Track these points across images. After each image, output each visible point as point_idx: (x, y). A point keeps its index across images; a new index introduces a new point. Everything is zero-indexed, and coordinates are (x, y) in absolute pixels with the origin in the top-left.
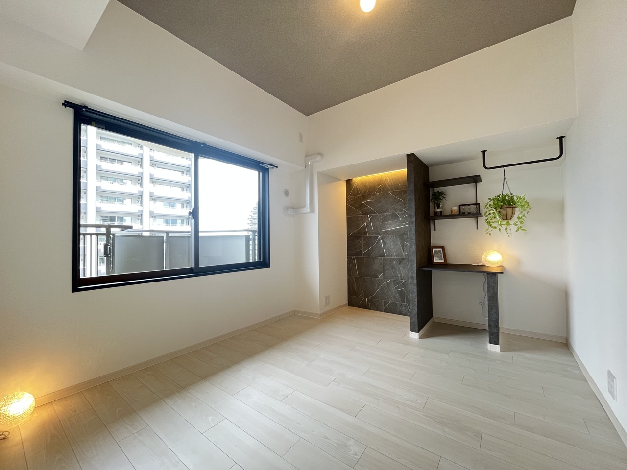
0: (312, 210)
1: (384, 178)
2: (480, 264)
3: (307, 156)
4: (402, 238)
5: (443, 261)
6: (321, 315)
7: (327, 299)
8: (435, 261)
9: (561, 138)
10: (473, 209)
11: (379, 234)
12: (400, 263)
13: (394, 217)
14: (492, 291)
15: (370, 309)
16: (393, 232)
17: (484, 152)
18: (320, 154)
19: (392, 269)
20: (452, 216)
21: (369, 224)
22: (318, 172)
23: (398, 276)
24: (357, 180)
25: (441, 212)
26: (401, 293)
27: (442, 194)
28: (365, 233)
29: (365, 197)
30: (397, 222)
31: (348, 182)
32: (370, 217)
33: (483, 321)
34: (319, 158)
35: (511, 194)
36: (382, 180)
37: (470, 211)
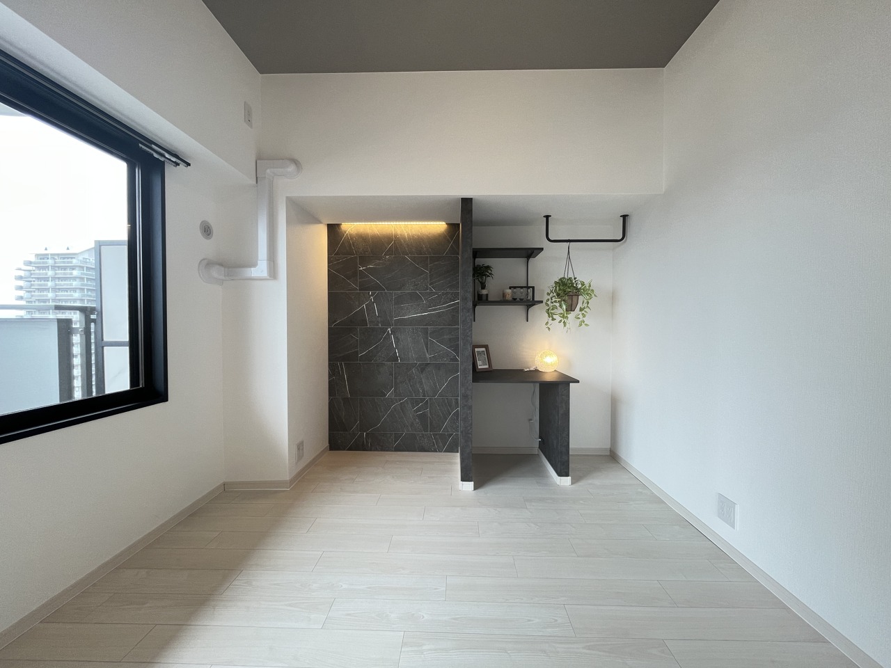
0: (273, 273)
1: (399, 232)
2: (532, 369)
3: (259, 158)
4: (426, 332)
5: (487, 367)
6: (292, 481)
7: (300, 447)
8: (479, 367)
9: (625, 217)
11: (389, 325)
12: (422, 370)
13: (414, 297)
14: (564, 407)
15: (371, 450)
16: (412, 322)
17: (547, 217)
18: (295, 162)
19: (409, 381)
20: (503, 301)
21: (370, 306)
22: (287, 198)
23: (419, 391)
24: (351, 228)
25: (487, 295)
26: (423, 418)
27: (488, 268)
28: (364, 322)
29: (364, 260)
30: (418, 305)
31: (333, 229)
32: (372, 295)
35: (575, 279)
36: (396, 236)
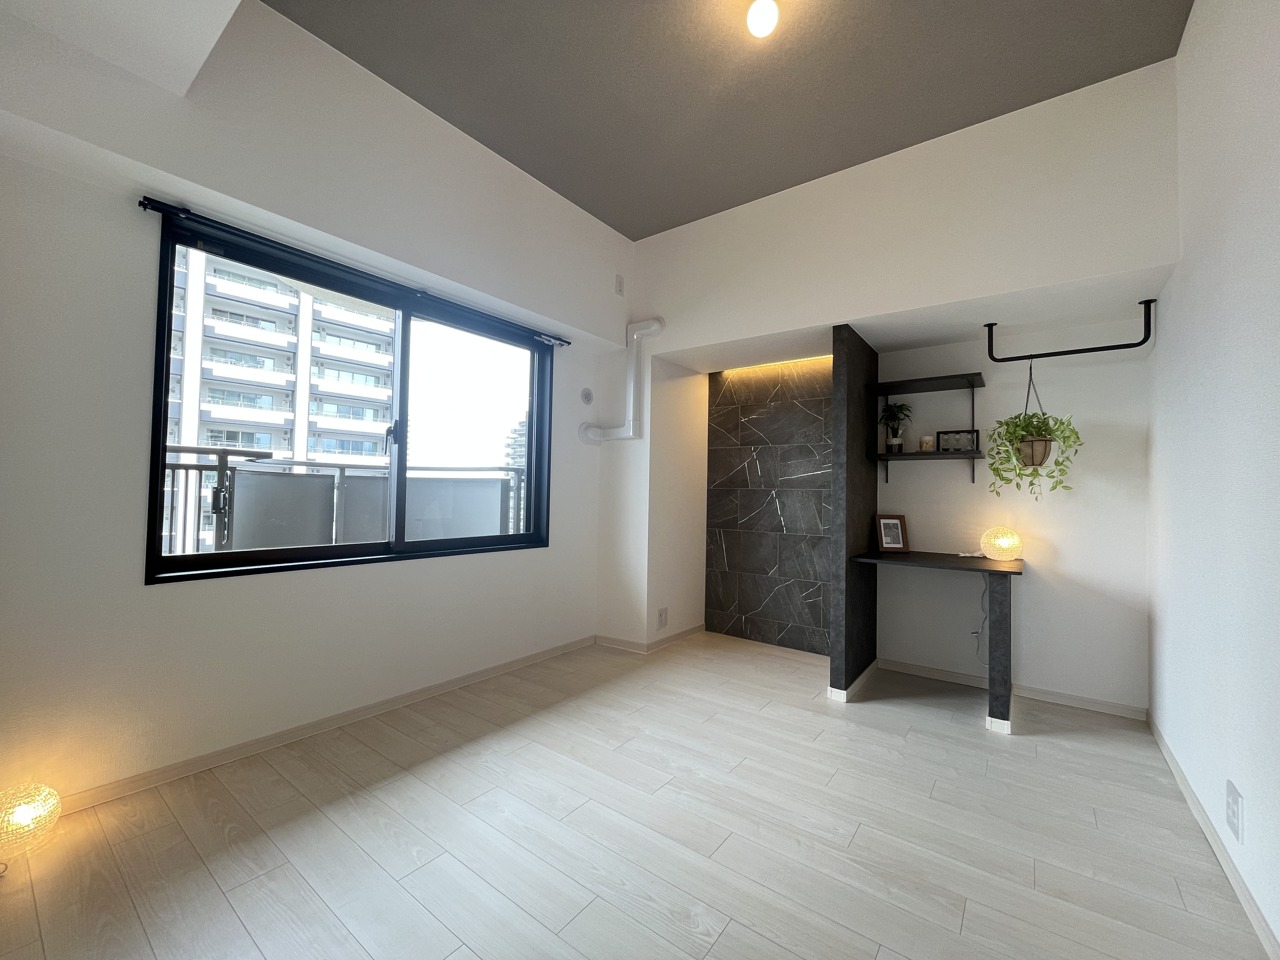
0: (639, 433)
1: (786, 372)
2: (976, 555)
3: (630, 322)
4: (819, 496)
5: (900, 546)
6: (649, 647)
7: (662, 616)
8: (885, 545)
9: (1148, 304)
10: (964, 441)
11: (773, 486)
12: (814, 546)
13: (806, 452)
14: (998, 610)
15: (750, 639)
16: (801, 483)
17: (990, 326)
18: (659, 319)
19: (797, 558)
20: (921, 454)
21: (753, 464)
22: (653, 356)
23: (809, 574)
24: (732, 374)
25: (900, 446)
26: (813, 607)
27: (902, 408)
28: (745, 483)
29: (746, 409)
30: (809, 461)
31: (715, 378)
32: (755, 451)
33: (979, 670)
34: (655, 327)
35: (1044, 414)
36: (783, 377)
37: (960, 446)
